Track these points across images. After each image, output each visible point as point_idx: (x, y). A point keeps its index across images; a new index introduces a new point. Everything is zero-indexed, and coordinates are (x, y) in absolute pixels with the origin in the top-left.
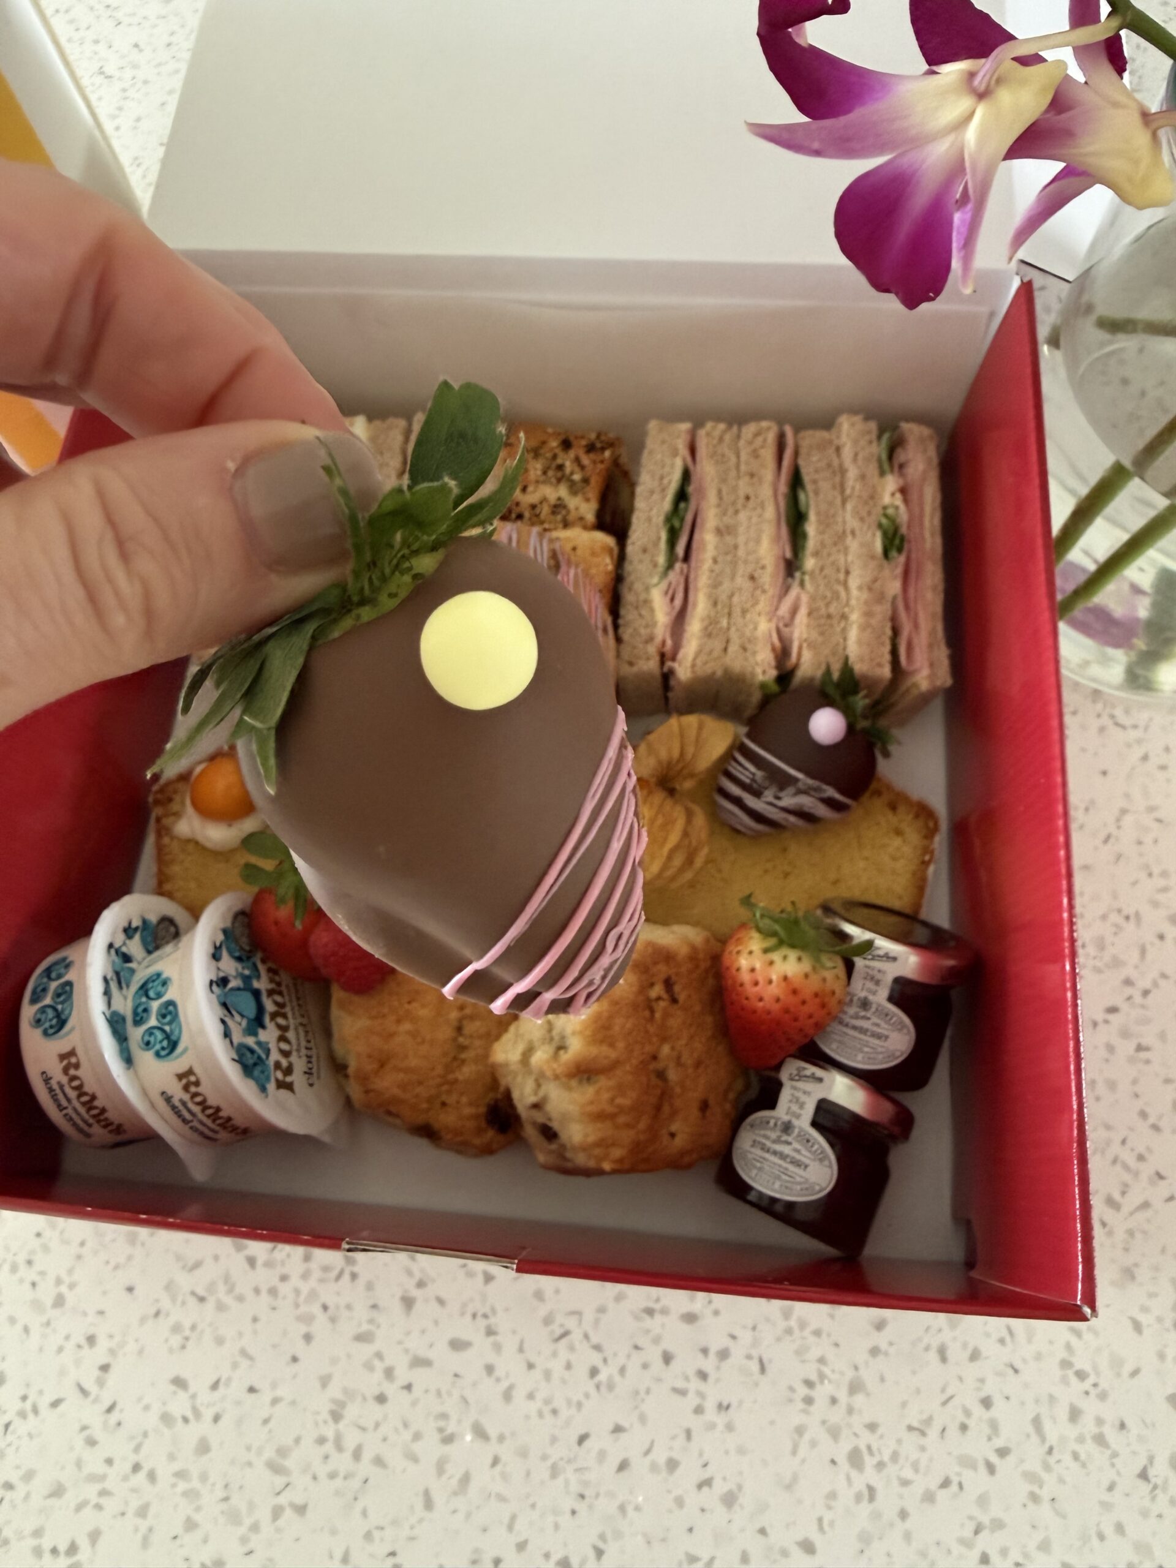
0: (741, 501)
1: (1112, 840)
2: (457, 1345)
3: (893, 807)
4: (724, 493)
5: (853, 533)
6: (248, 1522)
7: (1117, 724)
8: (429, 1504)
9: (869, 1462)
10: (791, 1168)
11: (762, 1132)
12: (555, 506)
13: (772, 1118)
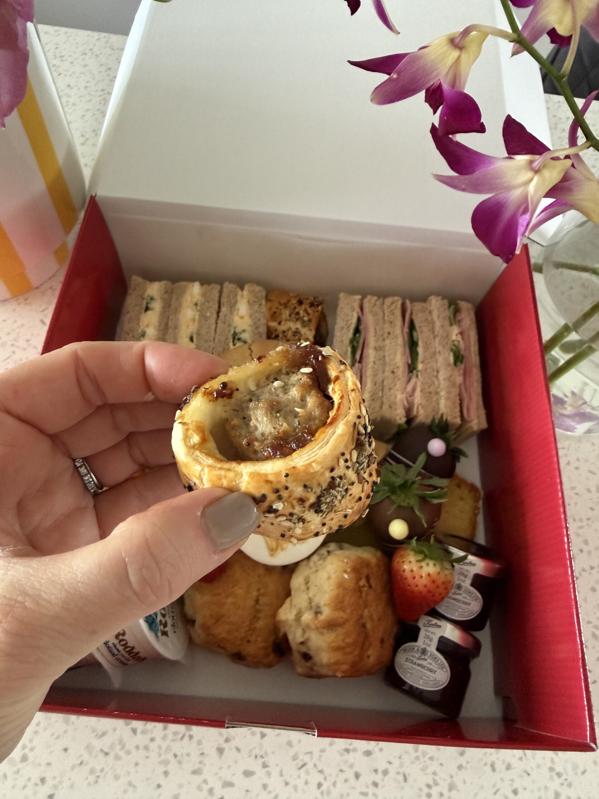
0: (386, 335)
2: (248, 774)
3: (459, 486)
4: (378, 330)
5: (439, 352)
10: (428, 673)
11: (411, 654)
12: (295, 332)
13: (416, 646)
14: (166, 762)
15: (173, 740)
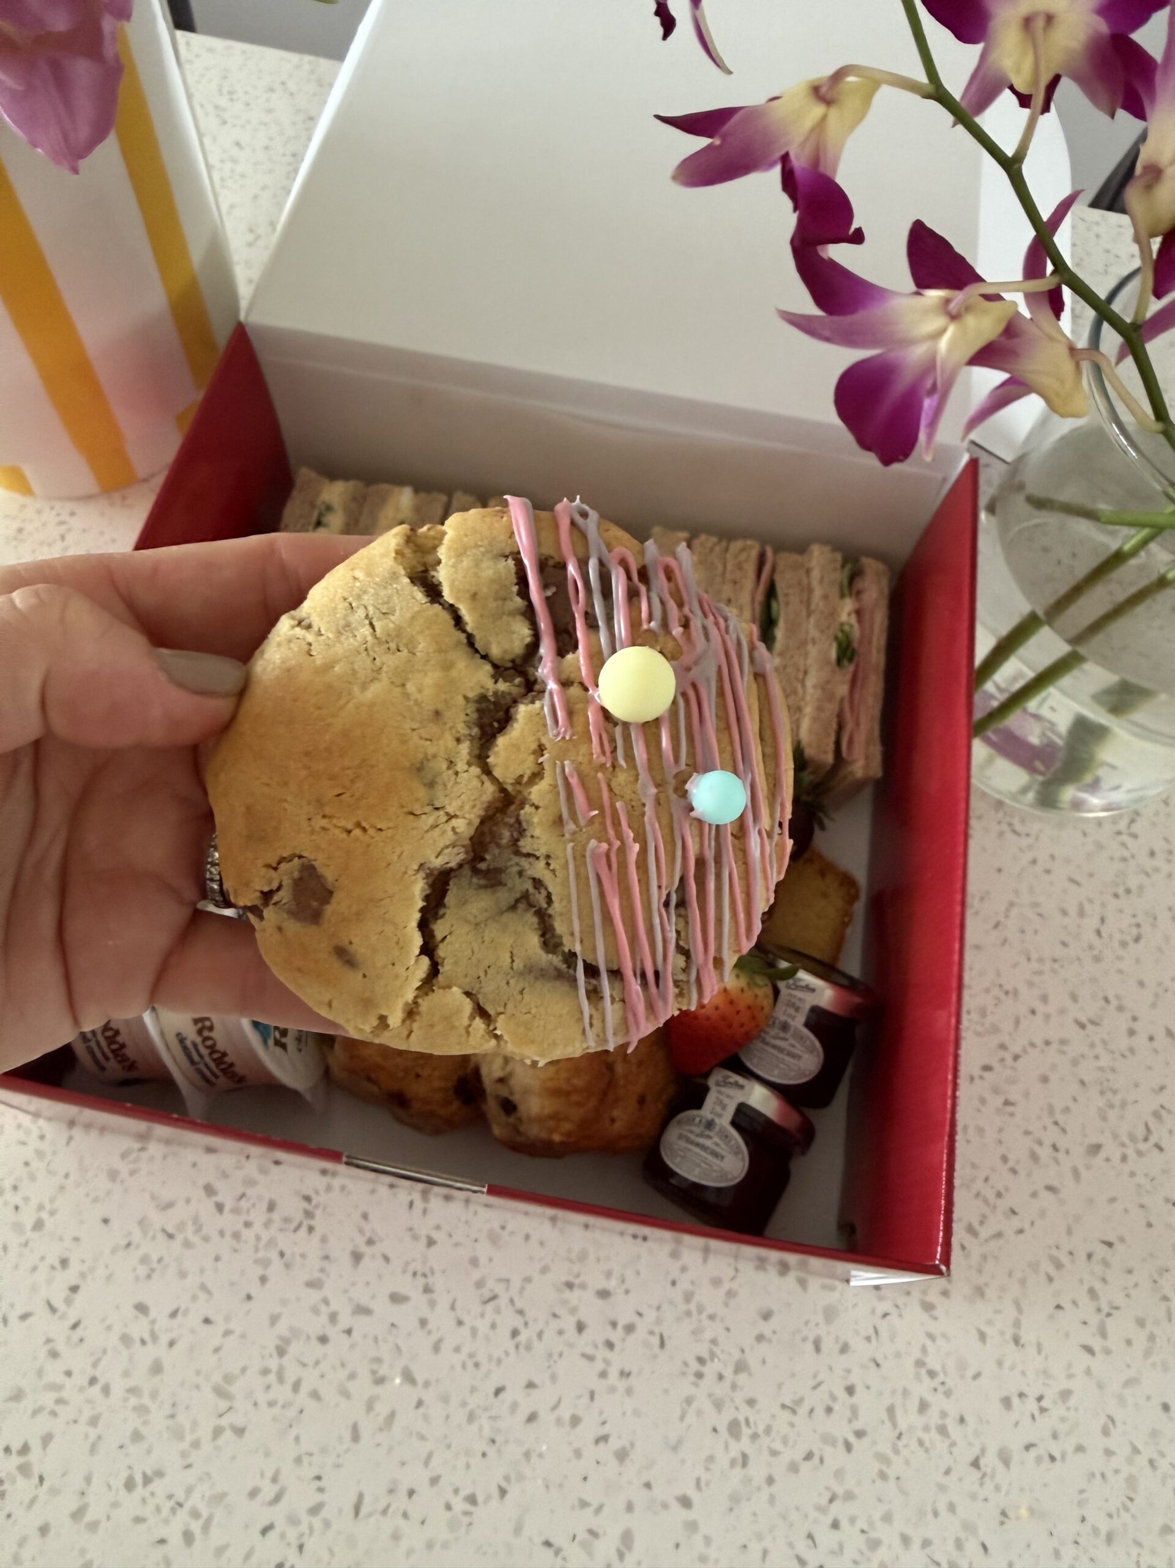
1: (1000, 927)
2: (397, 1298)
3: (822, 874)
5: (813, 640)
6: (189, 1438)
7: (1015, 832)
8: (356, 1437)
9: (746, 1432)
10: (710, 1158)
11: (688, 1128)
13: (698, 1116)
14: (266, 1263)
15: (281, 1230)
